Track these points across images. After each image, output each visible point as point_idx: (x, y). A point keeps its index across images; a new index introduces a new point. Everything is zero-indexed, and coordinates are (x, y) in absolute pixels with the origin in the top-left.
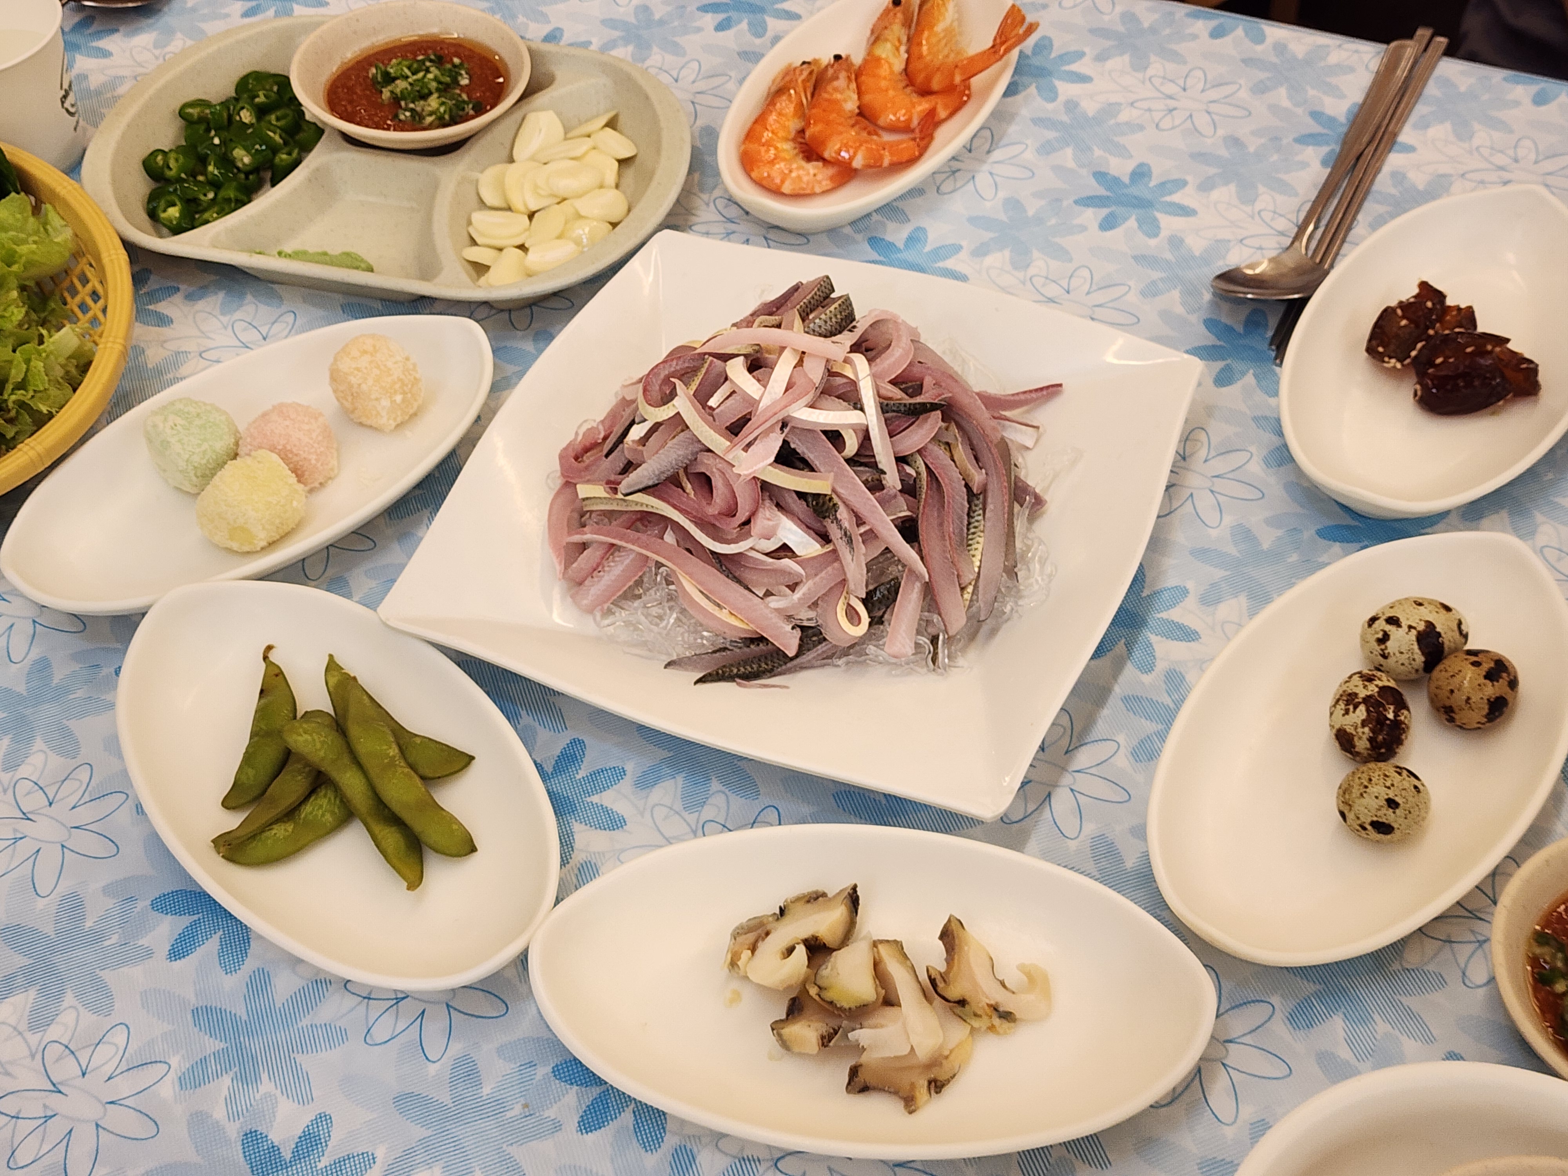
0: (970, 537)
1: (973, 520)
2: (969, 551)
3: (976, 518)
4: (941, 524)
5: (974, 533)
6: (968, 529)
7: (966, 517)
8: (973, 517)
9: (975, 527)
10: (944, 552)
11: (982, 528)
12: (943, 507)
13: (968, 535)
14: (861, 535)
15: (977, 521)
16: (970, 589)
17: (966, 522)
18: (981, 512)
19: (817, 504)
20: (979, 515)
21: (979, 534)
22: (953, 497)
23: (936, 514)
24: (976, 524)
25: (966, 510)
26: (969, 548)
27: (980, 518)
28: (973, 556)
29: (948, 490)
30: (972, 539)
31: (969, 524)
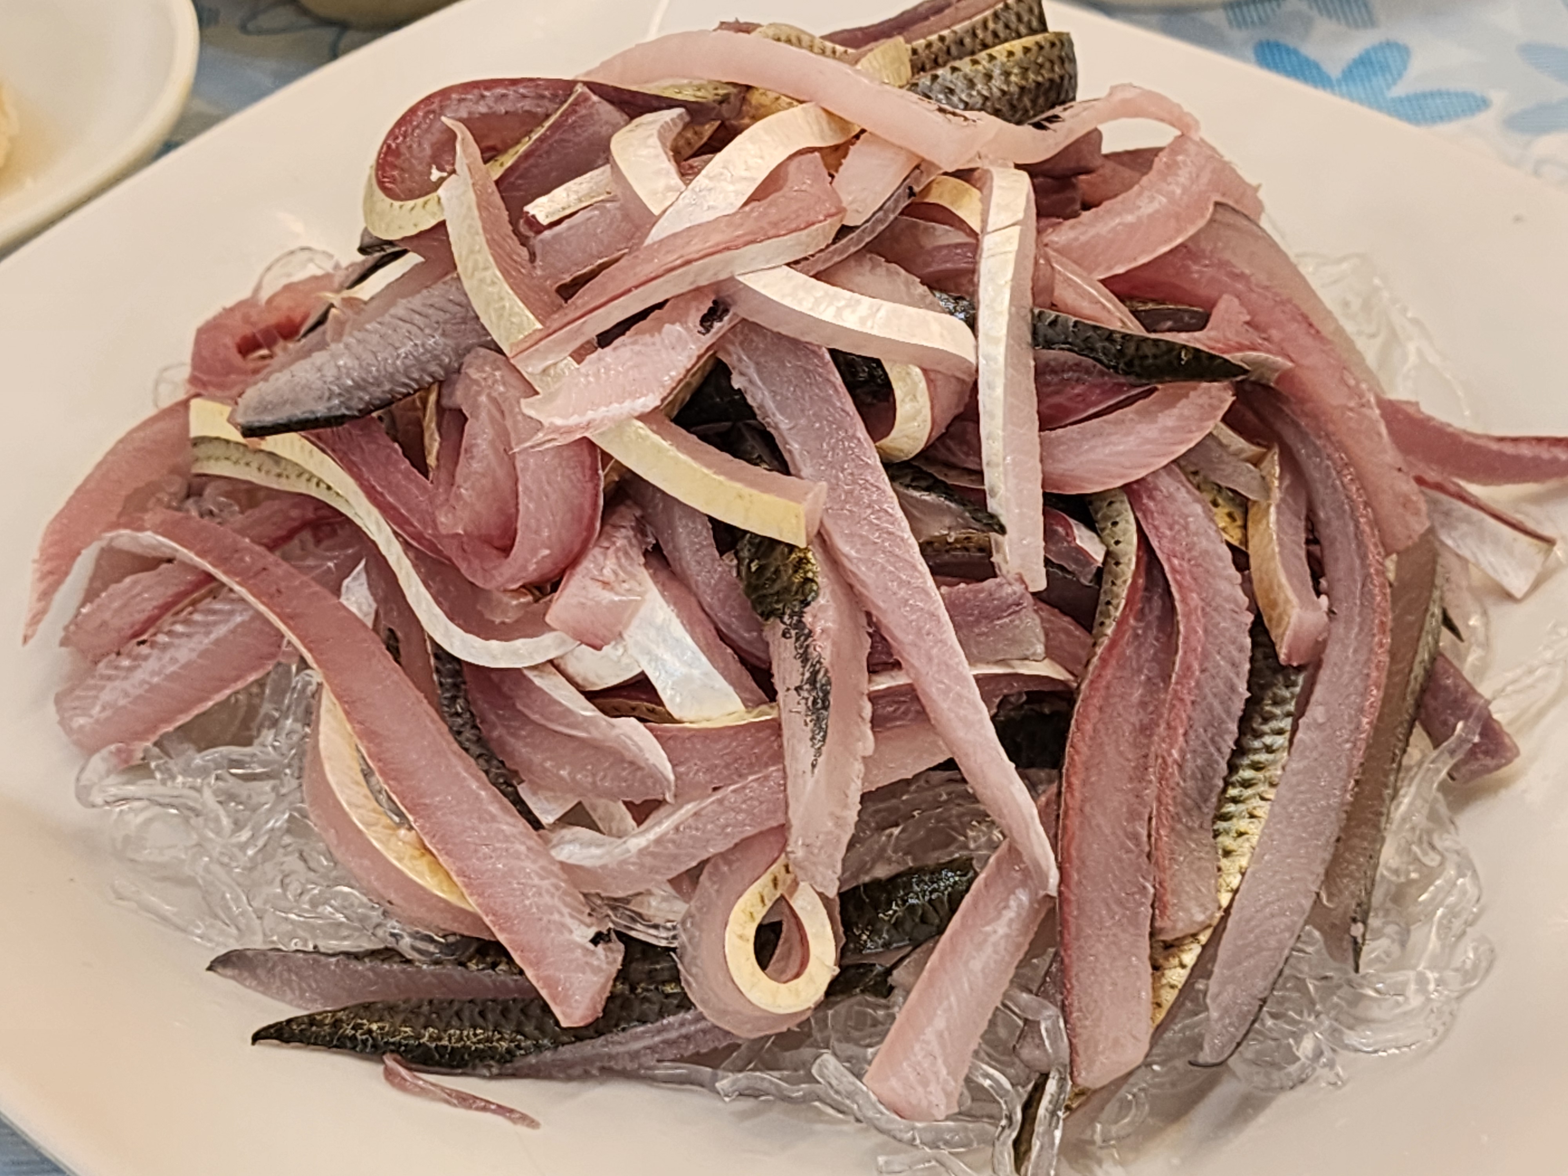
0: (1232, 792)
1: (1257, 744)
2: (1216, 834)
3: (1268, 740)
4: (1146, 730)
5: (1247, 784)
6: (1233, 768)
7: (1234, 727)
8: (1258, 735)
9: (1257, 767)
10: (1134, 816)
11: (1276, 772)
12: (1166, 678)
13: (1227, 784)
14: (873, 698)
15: (1269, 749)
16: (1190, 957)
17: (1228, 745)
18: (1286, 724)
19: (761, 569)
20: (1280, 732)
21: (1262, 788)
22: (1205, 655)
23: (1137, 694)
24: (1263, 757)
25: (1238, 707)
26: (1221, 825)
27: (1281, 741)
28: (1227, 853)
29: (1191, 630)
30: (1235, 800)
31: (1240, 750)
